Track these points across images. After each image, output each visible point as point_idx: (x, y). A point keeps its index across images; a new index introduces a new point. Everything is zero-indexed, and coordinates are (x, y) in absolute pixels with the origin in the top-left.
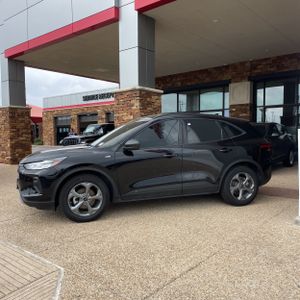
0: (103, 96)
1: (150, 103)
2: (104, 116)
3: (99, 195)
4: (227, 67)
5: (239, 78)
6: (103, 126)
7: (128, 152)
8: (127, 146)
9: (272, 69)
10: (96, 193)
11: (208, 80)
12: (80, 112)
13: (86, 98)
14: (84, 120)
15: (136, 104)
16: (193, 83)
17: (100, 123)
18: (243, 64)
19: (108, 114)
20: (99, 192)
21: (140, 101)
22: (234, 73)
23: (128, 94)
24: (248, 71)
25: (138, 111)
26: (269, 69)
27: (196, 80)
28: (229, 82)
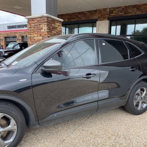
0: (19, 26)
1: (54, 28)
2: (20, 38)
3: (13, 126)
4: (96, 11)
5: (102, 18)
6: (19, 44)
7: (47, 74)
8: (46, 67)
9: (122, 14)
10: (9, 124)
11: (84, 18)
12: (6, 35)
13: (9, 27)
14: (8, 40)
15: (45, 28)
16: (75, 20)
17: (18, 42)
18: (105, 9)
19: (23, 37)
20: (13, 122)
21: (47, 26)
22: (99, 15)
23: (38, 20)
24: (108, 14)
25: (46, 33)
26: (120, 14)
27: (77, 18)
28: (97, 20)
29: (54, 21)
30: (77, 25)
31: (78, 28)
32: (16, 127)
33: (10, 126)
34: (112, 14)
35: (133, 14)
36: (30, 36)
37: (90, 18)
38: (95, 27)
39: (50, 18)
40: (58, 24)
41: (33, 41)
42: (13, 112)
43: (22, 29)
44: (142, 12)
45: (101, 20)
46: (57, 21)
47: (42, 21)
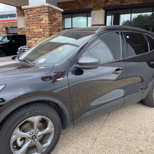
2: (4, 30)
9: (118, 3)
11: (77, 8)
15: (45, 19)
16: (68, 10)
19: (7, 28)
20: (50, 124)
21: (48, 17)
22: (94, 4)
23: (37, 10)
24: (103, 3)
25: (48, 25)
26: (116, 3)
27: (70, 7)
28: (92, 10)
29: (54, 11)
30: (70, 15)
31: (72, 18)
32: (53, 129)
33: (48, 129)
34: (108, 4)
35: (129, 4)
36: (28, 28)
37: (85, 7)
38: (90, 16)
39: (51, 8)
40: (59, 14)
41: (33, 33)
42: (51, 113)
43: (6, 19)
44: (138, 1)
45: (96, 10)
46: (58, 11)
47: (42, 12)
